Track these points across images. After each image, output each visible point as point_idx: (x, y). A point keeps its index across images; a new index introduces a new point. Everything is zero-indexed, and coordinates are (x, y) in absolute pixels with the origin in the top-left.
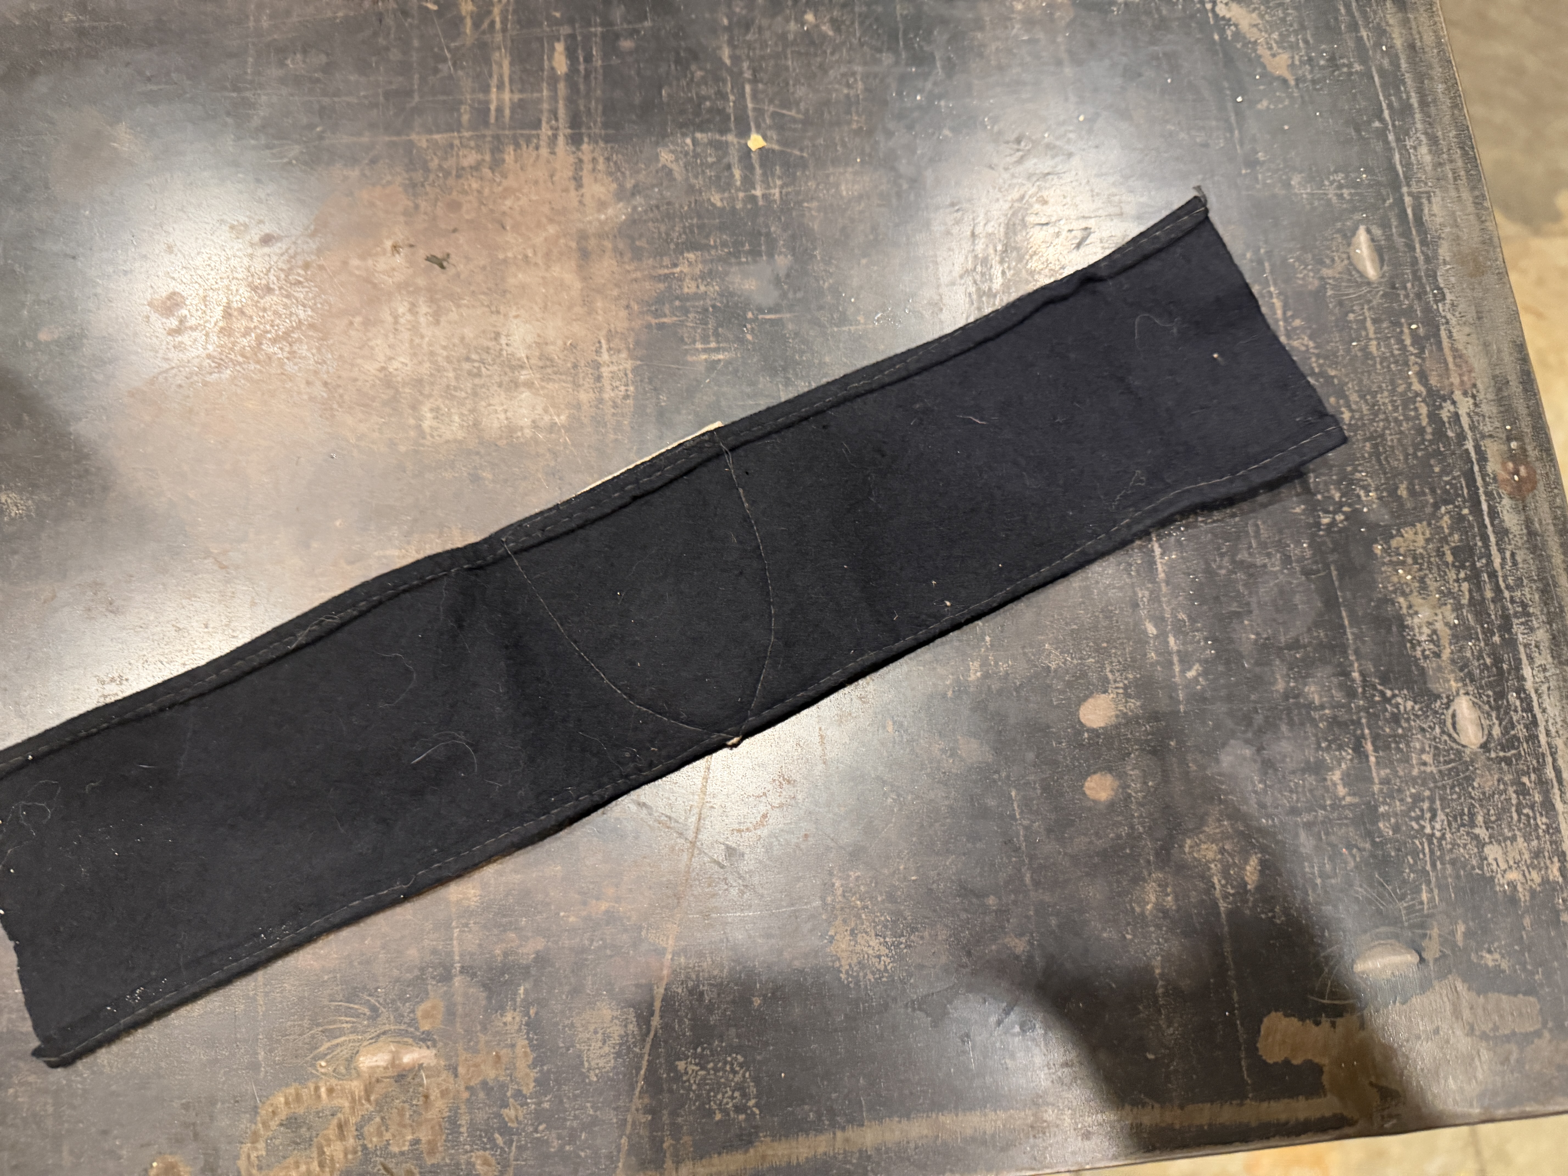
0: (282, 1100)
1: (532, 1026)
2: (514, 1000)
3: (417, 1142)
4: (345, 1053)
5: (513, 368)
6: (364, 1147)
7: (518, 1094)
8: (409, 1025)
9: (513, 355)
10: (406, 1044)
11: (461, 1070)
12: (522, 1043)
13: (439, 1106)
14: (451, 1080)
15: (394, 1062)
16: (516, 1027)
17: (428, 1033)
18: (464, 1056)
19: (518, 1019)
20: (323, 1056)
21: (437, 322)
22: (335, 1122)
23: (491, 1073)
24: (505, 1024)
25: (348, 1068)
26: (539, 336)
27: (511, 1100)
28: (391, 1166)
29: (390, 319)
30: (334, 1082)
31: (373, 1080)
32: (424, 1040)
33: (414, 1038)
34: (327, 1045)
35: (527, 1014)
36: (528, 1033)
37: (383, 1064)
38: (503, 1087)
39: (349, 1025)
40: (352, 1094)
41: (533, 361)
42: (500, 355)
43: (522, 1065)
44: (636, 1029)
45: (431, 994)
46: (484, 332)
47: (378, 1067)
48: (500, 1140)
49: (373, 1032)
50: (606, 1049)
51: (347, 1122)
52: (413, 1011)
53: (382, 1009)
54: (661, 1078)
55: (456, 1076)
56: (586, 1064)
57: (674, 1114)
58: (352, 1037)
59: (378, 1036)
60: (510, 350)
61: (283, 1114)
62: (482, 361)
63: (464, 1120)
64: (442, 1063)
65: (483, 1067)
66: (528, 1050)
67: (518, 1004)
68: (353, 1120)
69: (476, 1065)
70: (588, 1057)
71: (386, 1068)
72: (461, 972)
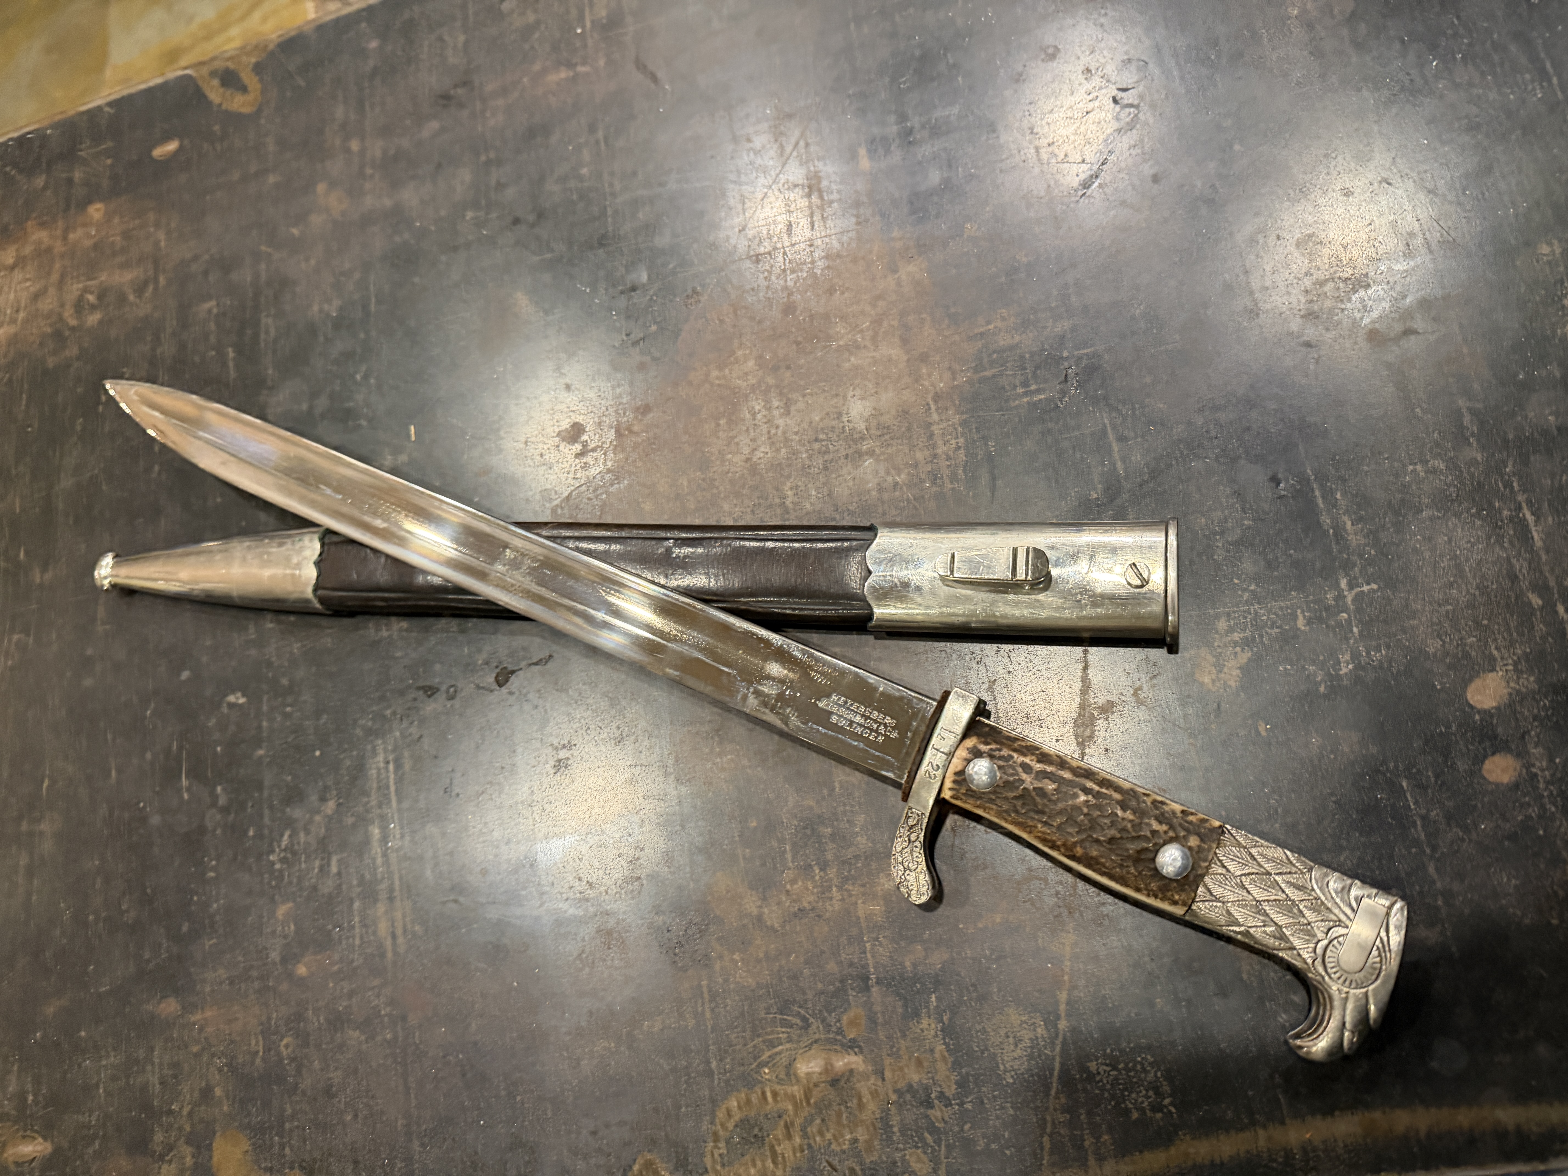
0: (735, 1104)
1: (948, 1031)
2: (928, 1007)
3: (856, 1141)
4: (785, 1061)
5: (855, 441)
6: (810, 1146)
7: (942, 1096)
8: (837, 1033)
9: (854, 429)
10: (836, 1051)
11: (888, 1074)
12: (940, 1048)
13: (872, 1107)
14: (880, 1083)
15: (828, 1069)
16: (932, 1032)
17: (853, 1040)
18: (887, 1061)
19: (933, 1026)
20: (765, 1064)
21: (788, 413)
22: (782, 1123)
23: (915, 1077)
24: (922, 1030)
25: (788, 1074)
26: (875, 409)
27: (936, 1102)
28: (835, 1163)
29: (748, 416)
30: (778, 1088)
31: (811, 1085)
32: (851, 1047)
33: (843, 1045)
34: (768, 1054)
35: (942, 1021)
36: (944, 1039)
37: (817, 1070)
38: (927, 1089)
39: (785, 1035)
40: (794, 1097)
41: (873, 432)
42: (844, 432)
43: (942, 1069)
44: (1044, 1032)
45: (853, 1004)
46: (828, 414)
47: (814, 1073)
48: (929, 1138)
49: (805, 1041)
50: (1019, 1052)
51: (792, 1123)
52: (839, 1021)
53: (811, 1020)
54: (1075, 1079)
55: (884, 1080)
56: (1002, 1067)
57: (1090, 1113)
58: (788, 1046)
59: (811, 1044)
60: (851, 425)
61: (737, 1116)
62: (829, 440)
63: (895, 1121)
64: (870, 1068)
65: (906, 1070)
66: (946, 1054)
67: (932, 1012)
68: (798, 1122)
69: (901, 1069)
70: (1003, 1060)
71: (820, 1074)
72: (877, 983)
